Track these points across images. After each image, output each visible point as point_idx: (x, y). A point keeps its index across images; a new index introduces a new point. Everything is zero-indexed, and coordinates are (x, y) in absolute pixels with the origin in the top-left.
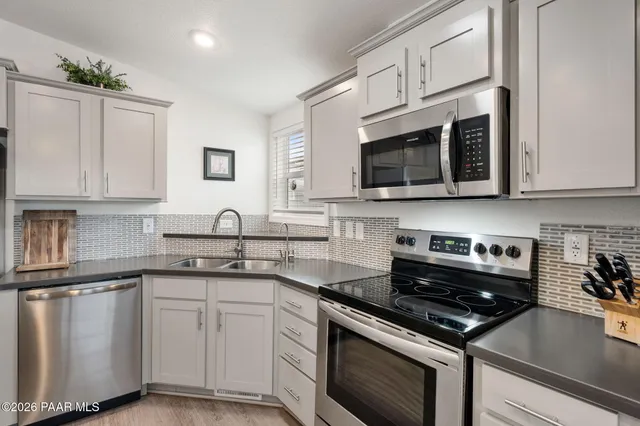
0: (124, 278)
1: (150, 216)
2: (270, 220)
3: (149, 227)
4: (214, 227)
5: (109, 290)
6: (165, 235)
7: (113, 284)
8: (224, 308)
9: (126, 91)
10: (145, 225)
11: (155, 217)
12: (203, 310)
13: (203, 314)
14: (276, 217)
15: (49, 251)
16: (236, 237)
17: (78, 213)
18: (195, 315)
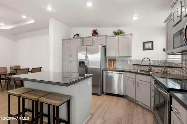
0: (121, 71)
1: (130, 60)
2: (168, 62)
3: (129, 62)
4: (141, 63)
5: (117, 73)
6: (133, 65)
7: (118, 72)
8: (139, 82)
9: (124, 34)
10: (128, 62)
11: (131, 60)
12: (135, 81)
13: (135, 82)
14: (169, 61)
15: (112, 66)
16: (149, 66)
17: (116, 59)
18: (133, 82)
